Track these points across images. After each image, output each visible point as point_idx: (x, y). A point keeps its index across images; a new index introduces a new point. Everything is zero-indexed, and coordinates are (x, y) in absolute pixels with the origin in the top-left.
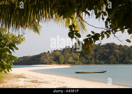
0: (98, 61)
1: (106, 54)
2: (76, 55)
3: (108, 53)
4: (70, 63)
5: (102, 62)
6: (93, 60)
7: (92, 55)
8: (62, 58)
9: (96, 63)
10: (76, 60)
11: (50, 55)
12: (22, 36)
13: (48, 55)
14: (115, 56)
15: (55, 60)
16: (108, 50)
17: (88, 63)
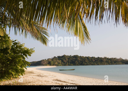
0: (70, 64)
1: (73, 60)
2: (59, 61)
3: (75, 60)
4: (56, 65)
5: (72, 64)
6: (68, 64)
7: (67, 61)
8: (52, 62)
9: (69, 65)
10: (59, 63)
11: (46, 61)
12: (33, 49)
13: (45, 61)
14: (78, 61)
15: (48, 64)
16: (74, 59)
17: (65, 65)
